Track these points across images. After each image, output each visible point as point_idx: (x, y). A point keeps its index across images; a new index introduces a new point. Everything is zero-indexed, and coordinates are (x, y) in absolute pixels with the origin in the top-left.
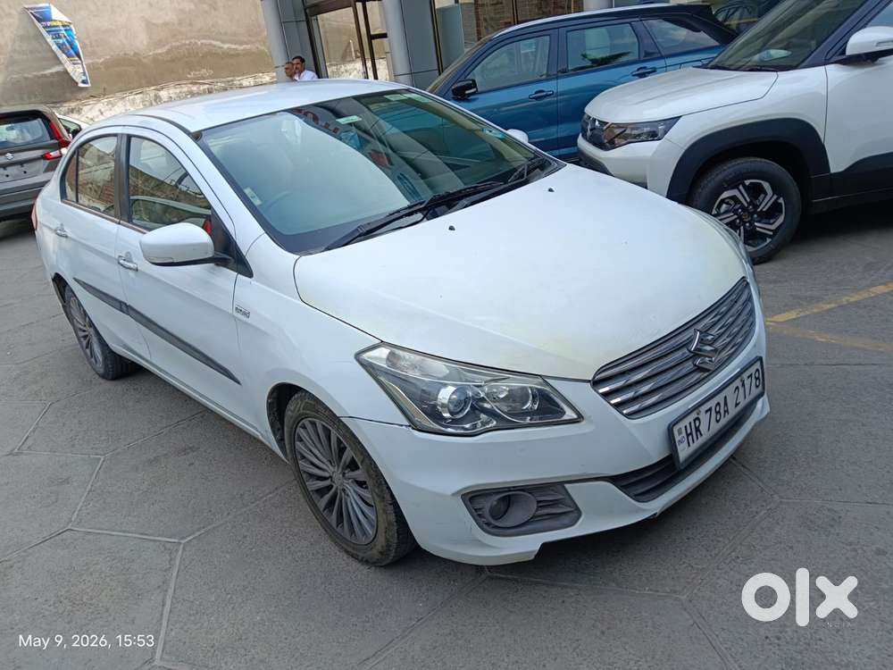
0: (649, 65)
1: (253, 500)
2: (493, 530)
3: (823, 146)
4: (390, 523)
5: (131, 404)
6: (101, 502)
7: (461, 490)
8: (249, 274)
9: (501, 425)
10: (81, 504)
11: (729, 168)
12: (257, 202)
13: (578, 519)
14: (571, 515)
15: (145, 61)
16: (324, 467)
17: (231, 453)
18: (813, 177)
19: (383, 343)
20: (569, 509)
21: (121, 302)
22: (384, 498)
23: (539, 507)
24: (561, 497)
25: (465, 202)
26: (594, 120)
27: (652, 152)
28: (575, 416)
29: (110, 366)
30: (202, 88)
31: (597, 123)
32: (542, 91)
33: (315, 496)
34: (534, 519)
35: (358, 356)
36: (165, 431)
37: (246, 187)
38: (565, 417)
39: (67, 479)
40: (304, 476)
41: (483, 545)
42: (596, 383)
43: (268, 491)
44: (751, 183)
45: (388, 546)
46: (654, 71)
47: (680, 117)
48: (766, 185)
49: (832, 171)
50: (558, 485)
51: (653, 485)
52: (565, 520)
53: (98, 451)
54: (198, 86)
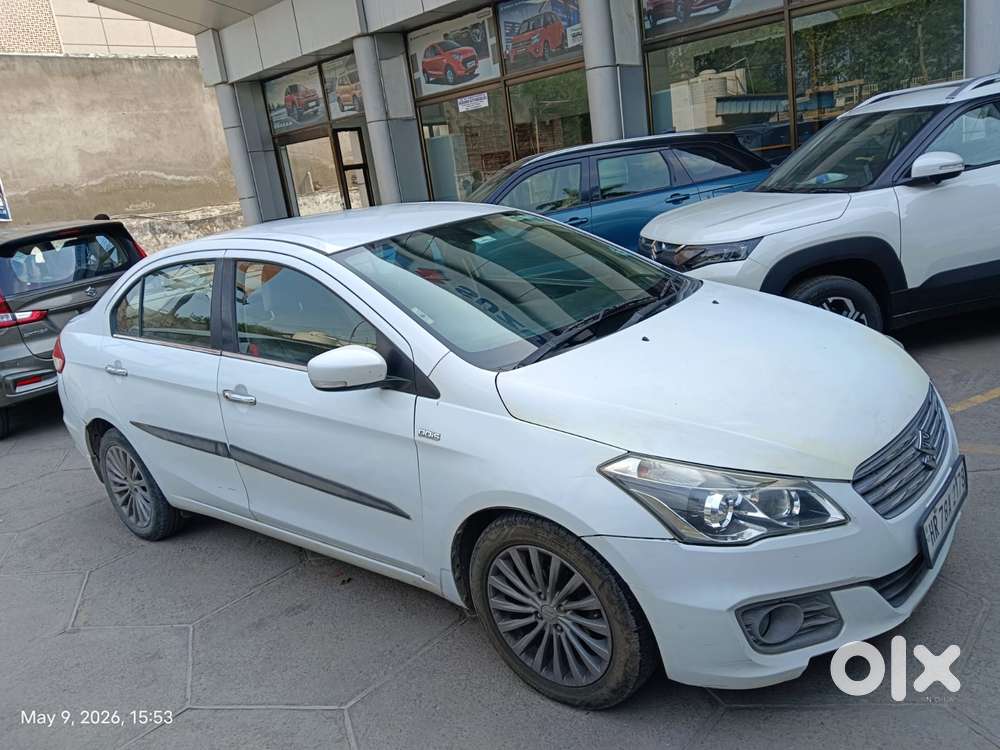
0: (683, 192)
1: (408, 655)
2: (761, 648)
3: (900, 263)
4: (632, 654)
5: (195, 565)
6: (215, 674)
7: (735, 606)
8: (434, 394)
9: (773, 531)
10: (190, 680)
11: (812, 286)
12: (429, 321)
13: (841, 628)
14: (833, 626)
15: (77, 193)
16: (529, 601)
17: (353, 607)
18: (892, 293)
19: (629, 454)
20: (833, 619)
21: (216, 443)
22: (627, 625)
23: (805, 619)
24: (826, 606)
25: (637, 315)
26: (660, 244)
27: (737, 271)
28: (843, 518)
29: (162, 524)
30: (142, 222)
31: (664, 246)
32: (577, 219)
33: (509, 640)
34: (800, 633)
35: (600, 470)
36: (257, 591)
37: (413, 307)
38: (830, 520)
39: (157, 653)
40: (496, 616)
41: (753, 665)
42: (855, 483)
43: (420, 645)
44: (834, 301)
45: (626, 681)
46: (687, 197)
47: (762, 237)
48: (849, 303)
49: (910, 287)
50: (822, 595)
51: (900, 590)
52: (828, 632)
53: (182, 620)
54: (137, 220)
